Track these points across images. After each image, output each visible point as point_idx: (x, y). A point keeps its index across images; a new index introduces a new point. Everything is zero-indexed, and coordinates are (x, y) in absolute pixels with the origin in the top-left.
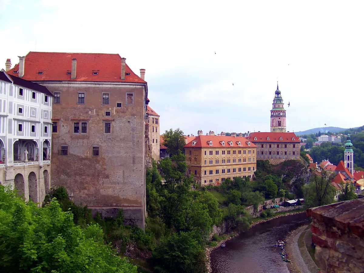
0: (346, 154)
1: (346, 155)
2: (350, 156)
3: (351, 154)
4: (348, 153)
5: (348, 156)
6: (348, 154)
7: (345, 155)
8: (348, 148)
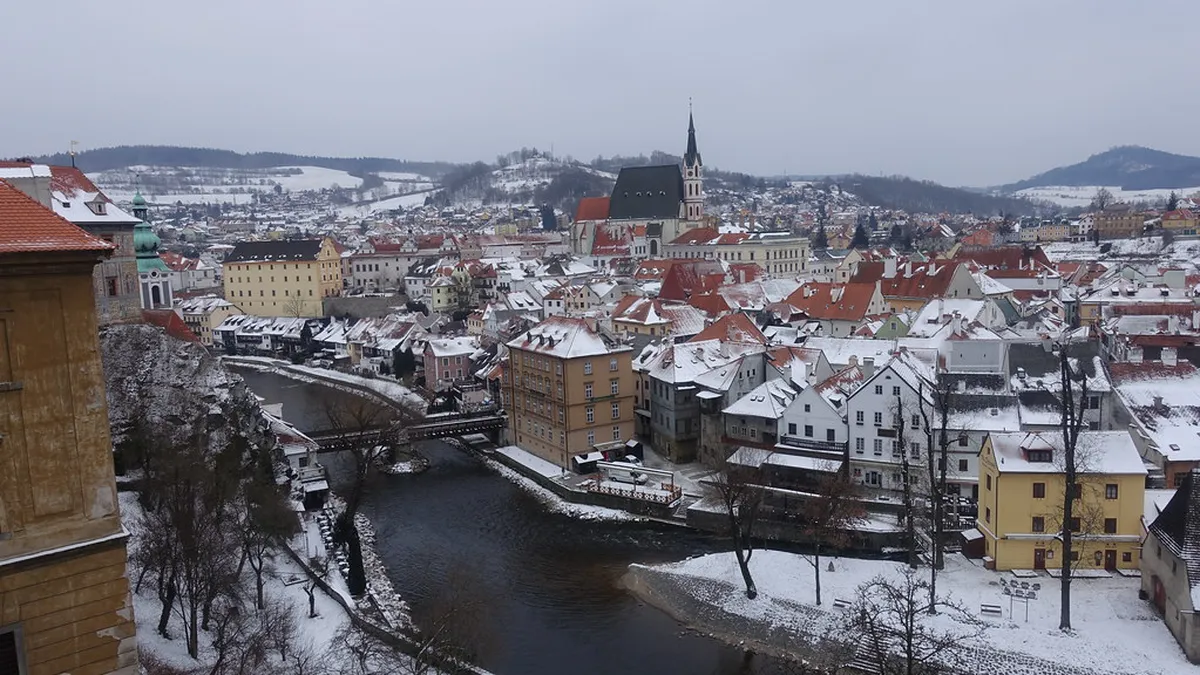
0: (145, 281)
1: (145, 286)
2: (161, 286)
3: (165, 279)
4: (154, 274)
5: (155, 289)
6: (155, 279)
7: (141, 286)
8: (148, 254)
